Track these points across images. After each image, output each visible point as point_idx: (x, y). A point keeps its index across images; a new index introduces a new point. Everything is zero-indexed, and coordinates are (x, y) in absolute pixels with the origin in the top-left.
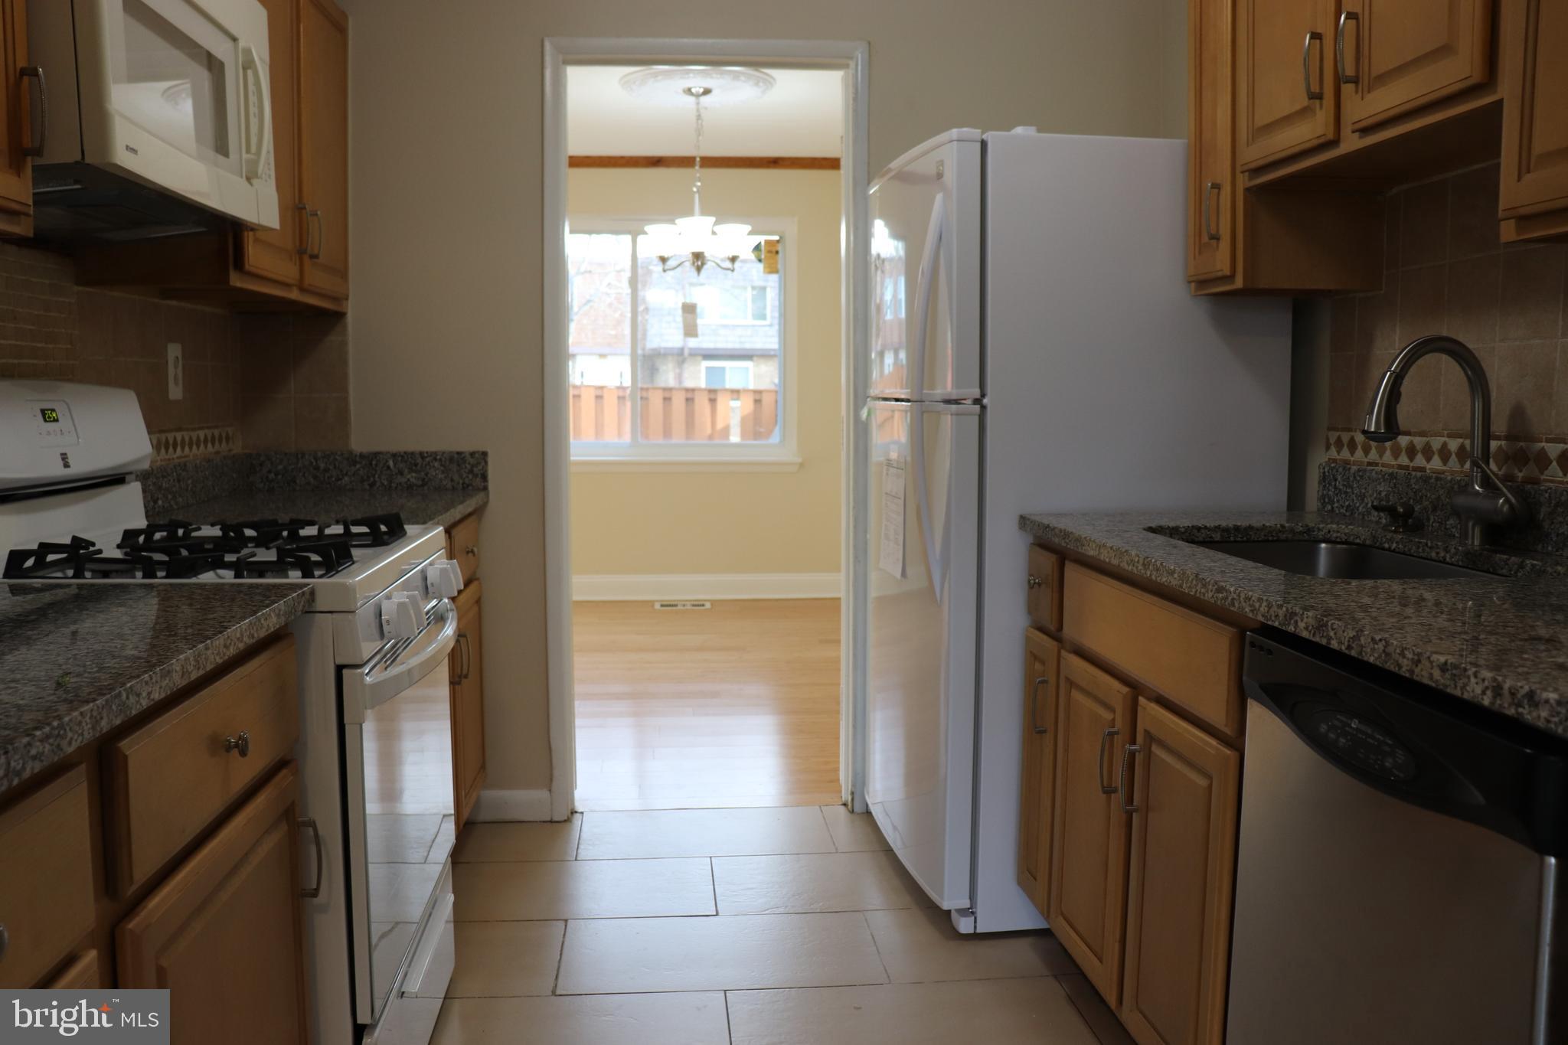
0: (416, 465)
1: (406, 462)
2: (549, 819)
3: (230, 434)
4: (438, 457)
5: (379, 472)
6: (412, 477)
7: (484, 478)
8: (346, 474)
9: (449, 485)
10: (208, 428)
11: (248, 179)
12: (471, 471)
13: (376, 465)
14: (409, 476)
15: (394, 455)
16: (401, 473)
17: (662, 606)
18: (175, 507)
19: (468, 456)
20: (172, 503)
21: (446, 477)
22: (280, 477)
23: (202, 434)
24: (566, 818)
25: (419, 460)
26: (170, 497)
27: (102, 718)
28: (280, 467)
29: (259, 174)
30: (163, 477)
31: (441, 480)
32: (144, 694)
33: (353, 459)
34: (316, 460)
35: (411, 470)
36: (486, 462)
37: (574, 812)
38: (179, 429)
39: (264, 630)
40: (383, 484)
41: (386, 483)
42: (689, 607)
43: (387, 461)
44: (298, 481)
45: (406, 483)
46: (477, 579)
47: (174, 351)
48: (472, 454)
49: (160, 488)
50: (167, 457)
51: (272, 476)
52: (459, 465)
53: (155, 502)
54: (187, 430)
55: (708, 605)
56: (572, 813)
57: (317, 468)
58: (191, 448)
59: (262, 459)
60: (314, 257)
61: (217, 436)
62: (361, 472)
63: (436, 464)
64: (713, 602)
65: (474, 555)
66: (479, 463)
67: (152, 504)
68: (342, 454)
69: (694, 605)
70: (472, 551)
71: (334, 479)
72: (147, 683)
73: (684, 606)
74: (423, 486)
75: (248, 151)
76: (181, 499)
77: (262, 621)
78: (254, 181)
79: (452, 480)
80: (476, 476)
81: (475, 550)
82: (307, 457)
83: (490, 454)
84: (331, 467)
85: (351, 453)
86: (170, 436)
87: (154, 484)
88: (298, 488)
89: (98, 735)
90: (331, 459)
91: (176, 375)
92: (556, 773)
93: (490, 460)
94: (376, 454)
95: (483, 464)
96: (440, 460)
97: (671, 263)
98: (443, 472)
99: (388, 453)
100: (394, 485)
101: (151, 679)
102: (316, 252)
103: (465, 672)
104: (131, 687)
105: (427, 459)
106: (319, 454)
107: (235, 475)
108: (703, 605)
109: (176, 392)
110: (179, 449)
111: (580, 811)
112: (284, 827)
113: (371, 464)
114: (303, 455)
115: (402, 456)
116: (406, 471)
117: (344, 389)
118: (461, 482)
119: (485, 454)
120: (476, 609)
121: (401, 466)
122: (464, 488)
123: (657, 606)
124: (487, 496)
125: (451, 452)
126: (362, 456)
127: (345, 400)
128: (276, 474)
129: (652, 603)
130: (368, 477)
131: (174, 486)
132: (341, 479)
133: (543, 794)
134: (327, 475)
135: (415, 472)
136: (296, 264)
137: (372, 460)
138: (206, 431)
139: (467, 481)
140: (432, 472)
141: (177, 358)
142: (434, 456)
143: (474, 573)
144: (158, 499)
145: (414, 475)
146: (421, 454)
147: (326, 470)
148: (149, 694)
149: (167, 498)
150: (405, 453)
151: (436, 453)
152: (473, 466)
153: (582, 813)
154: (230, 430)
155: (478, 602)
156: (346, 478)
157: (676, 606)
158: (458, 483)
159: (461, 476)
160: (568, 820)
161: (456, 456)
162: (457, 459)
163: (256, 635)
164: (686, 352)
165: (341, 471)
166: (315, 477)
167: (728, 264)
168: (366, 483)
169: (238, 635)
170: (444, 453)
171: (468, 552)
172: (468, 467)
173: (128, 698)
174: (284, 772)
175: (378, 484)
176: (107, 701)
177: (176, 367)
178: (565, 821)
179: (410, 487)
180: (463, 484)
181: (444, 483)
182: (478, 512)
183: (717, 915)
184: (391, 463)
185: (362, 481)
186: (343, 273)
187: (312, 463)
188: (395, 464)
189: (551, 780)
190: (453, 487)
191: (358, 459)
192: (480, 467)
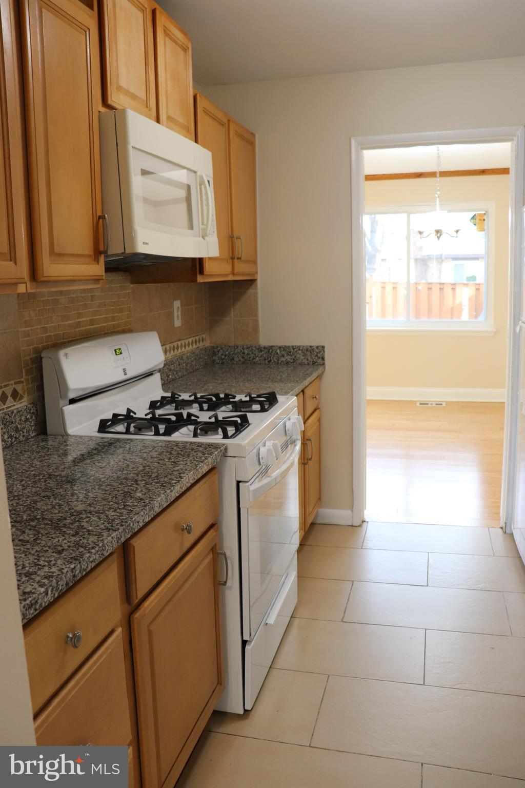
0: (290, 352)
1: (285, 351)
2: (350, 524)
3: (204, 337)
4: (301, 349)
5: (272, 356)
6: (289, 358)
7: (323, 359)
8: (257, 356)
9: (306, 363)
10: (194, 336)
11: (203, 237)
12: (317, 356)
13: (272, 352)
14: (287, 358)
15: (280, 348)
16: (283, 356)
17: (421, 404)
18: (178, 377)
19: (315, 348)
20: (176, 376)
21: (305, 358)
22: (227, 357)
23: (190, 340)
24: (359, 524)
25: (292, 350)
26: (175, 373)
27: (121, 537)
28: (227, 353)
29: (208, 234)
30: (172, 365)
31: (302, 360)
32: (141, 521)
33: (260, 349)
34: (243, 349)
35: (288, 355)
36: (324, 351)
37: (363, 521)
38: (179, 340)
39: (200, 474)
40: (275, 361)
41: (276, 360)
42: (434, 405)
43: (276, 350)
44: (235, 359)
45: (285, 361)
46: (319, 408)
47: (177, 304)
48: (317, 347)
49: (170, 370)
50: (174, 354)
51: (223, 357)
52: (311, 353)
53: (168, 377)
54: (183, 339)
55: (444, 404)
56: (363, 522)
57: (244, 353)
58: (185, 348)
59: (219, 348)
60: (239, 258)
61: (198, 340)
62: (264, 355)
63: (300, 352)
64: (447, 403)
65: (316, 399)
66: (320, 352)
67: (166, 378)
68: (256, 347)
69: (437, 404)
70: (316, 397)
71: (251, 359)
72: (142, 516)
73: (432, 404)
74: (293, 362)
75: (203, 224)
76: (180, 374)
77: (200, 470)
78: (205, 238)
79: (307, 360)
80: (319, 358)
81: (317, 397)
82: (239, 348)
83: (326, 348)
84: (251, 353)
85: (260, 346)
86: (175, 344)
87: (168, 368)
88: (235, 363)
89: (119, 544)
90: (250, 349)
91: (178, 316)
92: (355, 502)
93: (326, 350)
94: (272, 347)
95: (322, 352)
96: (302, 350)
97: (425, 234)
98: (303, 356)
99: (277, 346)
100: (280, 362)
101: (144, 513)
102: (240, 256)
103: (310, 457)
104: (135, 520)
105: (296, 349)
106: (245, 347)
107: (206, 358)
108: (441, 404)
109: (178, 323)
110: (180, 349)
111: (367, 521)
112: (210, 556)
113: (269, 352)
114: (238, 347)
115: (284, 348)
116: (286, 355)
117: (257, 315)
118: (312, 361)
119: (323, 347)
120: (318, 423)
121: (283, 353)
122: (313, 364)
123: (418, 404)
124: (325, 368)
125: (307, 346)
126: (265, 348)
127: (257, 320)
128: (225, 356)
129: (415, 402)
130: (268, 358)
131: (177, 368)
132: (255, 359)
133: (348, 512)
134: (249, 357)
135: (290, 355)
136: (230, 264)
137: (269, 349)
138: (193, 338)
139: (314, 360)
140: (298, 356)
141: (178, 307)
142: (299, 348)
143: (318, 405)
144: (169, 375)
145: (289, 357)
146: (293, 347)
147: (248, 354)
148: (143, 520)
149: (173, 374)
150: (285, 346)
151: (300, 346)
152: (317, 353)
153: (368, 522)
154: (204, 336)
155: (319, 420)
156: (257, 358)
157: (427, 404)
158: (310, 361)
159: (312, 358)
160: (360, 526)
161: (309, 348)
162: (310, 350)
163: (196, 478)
164: (443, 257)
165: (255, 355)
166: (243, 358)
167: (455, 234)
168: (267, 361)
169: (187, 480)
170: (303, 347)
171: (313, 398)
172: (316, 353)
173: (133, 525)
174: (212, 531)
175: (273, 361)
176: (124, 529)
177: (178, 312)
178: (359, 526)
179: (287, 363)
180: (313, 361)
181: (304, 361)
182: (320, 377)
183: (427, 586)
184: (278, 351)
185: (265, 360)
186: (255, 262)
187: (241, 351)
188: (280, 352)
189: (353, 506)
190: (308, 363)
191: (263, 349)
192: (321, 354)
